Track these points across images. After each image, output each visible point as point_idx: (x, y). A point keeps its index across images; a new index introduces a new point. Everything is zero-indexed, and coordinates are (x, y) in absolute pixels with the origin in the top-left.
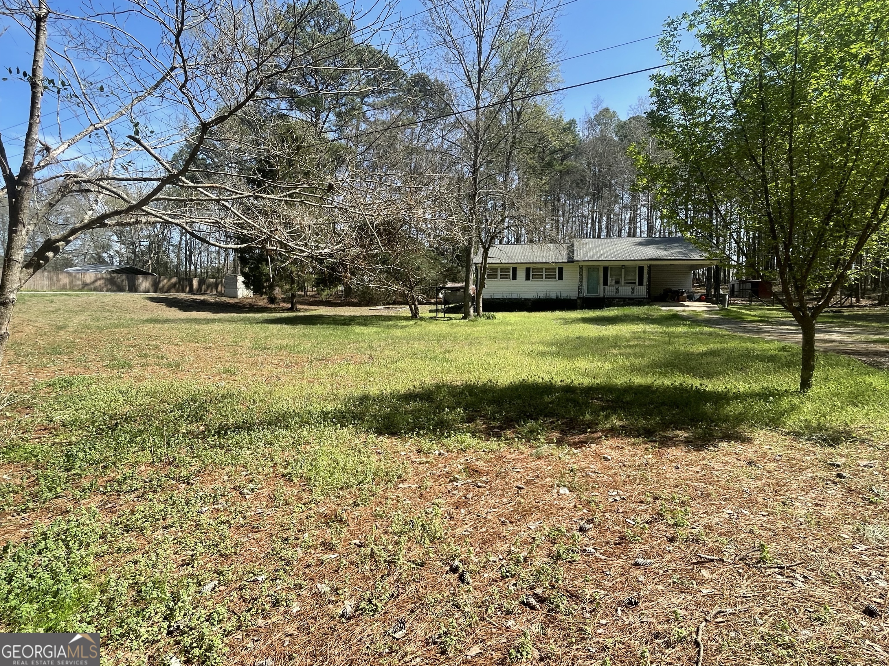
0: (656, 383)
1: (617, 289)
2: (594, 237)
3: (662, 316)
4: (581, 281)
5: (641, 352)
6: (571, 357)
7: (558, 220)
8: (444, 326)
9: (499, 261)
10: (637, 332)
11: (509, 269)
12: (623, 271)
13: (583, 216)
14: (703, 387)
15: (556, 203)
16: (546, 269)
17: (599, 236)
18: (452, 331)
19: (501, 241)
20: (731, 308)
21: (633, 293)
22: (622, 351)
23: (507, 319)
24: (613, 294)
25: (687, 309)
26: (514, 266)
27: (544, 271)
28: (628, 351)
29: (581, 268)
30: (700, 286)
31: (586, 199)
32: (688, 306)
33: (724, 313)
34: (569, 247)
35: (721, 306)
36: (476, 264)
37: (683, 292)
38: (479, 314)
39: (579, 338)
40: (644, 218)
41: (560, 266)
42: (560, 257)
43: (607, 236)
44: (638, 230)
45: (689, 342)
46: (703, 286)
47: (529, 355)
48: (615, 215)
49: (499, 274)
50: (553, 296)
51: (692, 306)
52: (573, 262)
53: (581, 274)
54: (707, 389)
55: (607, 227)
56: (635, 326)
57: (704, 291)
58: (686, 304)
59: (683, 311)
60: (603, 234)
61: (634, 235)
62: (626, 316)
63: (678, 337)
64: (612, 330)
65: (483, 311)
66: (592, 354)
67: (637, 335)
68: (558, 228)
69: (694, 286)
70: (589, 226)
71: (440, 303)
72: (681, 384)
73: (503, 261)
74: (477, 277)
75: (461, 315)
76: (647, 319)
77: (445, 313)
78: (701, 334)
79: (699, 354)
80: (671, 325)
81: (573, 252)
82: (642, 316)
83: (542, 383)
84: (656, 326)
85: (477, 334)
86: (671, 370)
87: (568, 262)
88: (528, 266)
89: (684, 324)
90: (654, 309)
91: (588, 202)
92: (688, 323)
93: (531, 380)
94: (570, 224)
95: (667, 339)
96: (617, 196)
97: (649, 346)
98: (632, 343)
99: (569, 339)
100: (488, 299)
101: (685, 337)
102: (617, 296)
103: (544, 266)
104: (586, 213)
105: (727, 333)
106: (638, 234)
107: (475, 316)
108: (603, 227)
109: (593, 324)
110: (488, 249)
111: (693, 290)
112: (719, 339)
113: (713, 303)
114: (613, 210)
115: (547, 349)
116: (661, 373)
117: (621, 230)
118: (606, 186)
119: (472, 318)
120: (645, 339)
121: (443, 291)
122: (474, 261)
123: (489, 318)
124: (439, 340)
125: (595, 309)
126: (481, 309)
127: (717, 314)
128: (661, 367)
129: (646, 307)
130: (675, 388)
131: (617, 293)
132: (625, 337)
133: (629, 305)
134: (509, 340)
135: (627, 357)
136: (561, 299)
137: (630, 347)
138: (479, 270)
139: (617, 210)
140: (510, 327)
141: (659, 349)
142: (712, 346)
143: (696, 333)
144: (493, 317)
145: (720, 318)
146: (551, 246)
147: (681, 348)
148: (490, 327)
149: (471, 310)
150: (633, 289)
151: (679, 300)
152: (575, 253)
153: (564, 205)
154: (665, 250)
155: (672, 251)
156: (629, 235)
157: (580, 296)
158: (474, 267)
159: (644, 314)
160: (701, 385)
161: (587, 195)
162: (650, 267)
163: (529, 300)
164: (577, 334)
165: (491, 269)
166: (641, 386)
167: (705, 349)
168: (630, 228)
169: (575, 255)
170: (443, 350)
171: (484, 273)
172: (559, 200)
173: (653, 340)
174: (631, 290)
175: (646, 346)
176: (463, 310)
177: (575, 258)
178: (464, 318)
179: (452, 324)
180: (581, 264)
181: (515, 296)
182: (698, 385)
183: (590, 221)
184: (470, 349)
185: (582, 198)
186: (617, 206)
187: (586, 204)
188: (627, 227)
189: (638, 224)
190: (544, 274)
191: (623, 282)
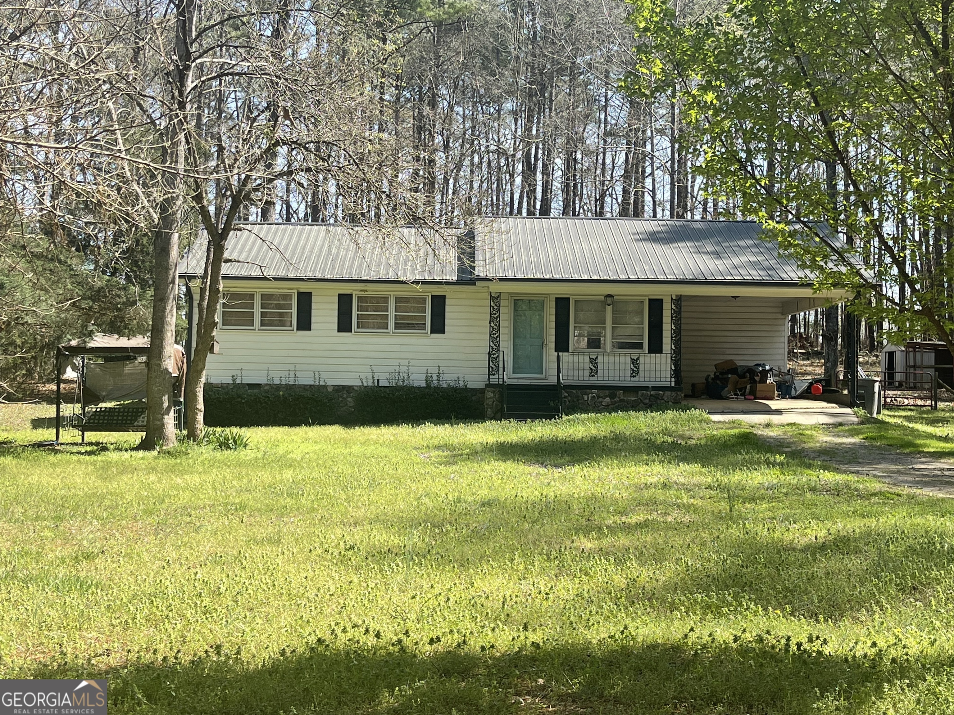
0: (693, 636)
1: (593, 361)
2: (530, 213)
3: (712, 438)
4: (494, 336)
5: (655, 546)
6: (464, 563)
7: (432, 162)
8: (81, 470)
9: (256, 273)
10: (647, 486)
11: (288, 297)
12: (609, 309)
13: (500, 152)
14: (817, 645)
15: (427, 110)
16: (398, 300)
17: (545, 212)
18: (102, 487)
19: (265, 214)
20: (885, 416)
21: (635, 372)
22: (606, 542)
23: (281, 450)
24: (583, 378)
25: (775, 419)
26: (304, 287)
27: (392, 305)
28: (623, 541)
29: (495, 299)
30: (807, 356)
31: (508, 105)
32: (778, 412)
33: (870, 430)
34: (460, 239)
35: (862, 412)
36: (188, 278)
37: (765, 373)
38: (192, 435)
39: (487, 504)
40: (662, 166)
41: (438, 291)
42: (437, 267)
43: (565, 212)
44: (648, 198)
45: (780, 513)
46: (818, 355)
47: (343, 560)
48: (586, 153)
49: (257, 311)
50: (418, 380)
51: (791, 410)
52: (472, 282)
53: (494, 318)
54: (827, 650)
55: (566, 188)
56: (642, 469)
57: (820, 371)
58: (774, 404)
59: (768, 425)
60: (557, 205)
61: (638, 213)
62: (617, 438)
63: (753, 499)
64: (579, 480)
65: (208, 422)
66: (524, 555)
67: (646, 494)
68: (431, 183)
69: (792, 355)
70: (518, 180)
71: (70, 399)
72: (760, 640)
73: (270, 273)
74: (190, 316)
75: (136, 437)
76: (674, 446)
77: (84, 429)
78: (813, 490)
79: (806, 549)
80: (735, 466)
81: (472, 256)
82: (660, 440)
83: (375, 649)
84: (696, 467)
85: (185, 497)
86: (736, 596)
87: (460, 282)
88: (346, 289)
89: (768, 463)
90: (691, 420)
91: (514, 113)
92: (779, 458)
93: (342, 638)
94: (465, 172)
95: (724, 506)
96: (592, 101)
97: (677, 527)
98: (634, 519)
99: (460, 507)
100: (223, 386)
101: (772, 499)
102: (594, 381)
103: (392, 291)
104: (508, 145)
105: (877, 486)
106: (648, 208)
107: (180, 440)
108: (557, 185)
109: (528, 462)
110: (224, 235)
111: (790, 365)
112: (858, 504)
113: (842, 403)
114: (582, 140)
115: (395, 541)
116: (707, 607)
117: (603, 196)
118: (561, 71)
119: (172, 444)
120: (668, 506)
121: (78, 361)
122: (181, 269)
123: (224, 445)
124: (60, 519)
125: (534, 417)
126: (200, 417)
127: (853, 433)
128: (707, 589)
129: (670, 414)
130: (744, 651)
131: (593, 372)
132: (615, 502)
133: (625, 407)
134: (283, 512)
135: (620, 562)
136: (438, 389)
137: (627, 529)
138: (196, 297)
139: (591, 141)
140: (288, 474)
141: (705, 535)
142: (840, 526)
143: (799, 490)
144: (238, 443)
145: (862, 446)
146: (410, 233)
147: (762, 532)
148: (227, 473)
149: (170, 420)
150: (635, 362)
151: (754, 395)
152: (479, 256)
153: (448, 119)
154: (717, 255)
155: (736, 261)
156: (624, 213)
157: (494, 380)
158: (179, 289)
159: (666, 432)
160: (810, 640)
161: (510, 93)
162: (678, 301)
163: (348, 389)
164: (484, 493)
165: (234, 296)
166: (654, 646)
167: (822, 534)
168: (625, 191)
169: (479, 263)
170: (69, 551)
171: (211, 309)
172: (433, 105)
173: (688, 508)
174: (629, 366)
175: (669, 527)
176: (142, 420)
177: (480, 272)
178: (145, 445)
179: (107, 465)
180: (496, 288)
181: (305, 379)
182: (804, 639)
183: (519, 168)
184: (162, 546)
185: (498, 100)
186: (591, 128)
187: (510, 119)
188: (619, 189)
189: (648, 182)
190: (392, 313)
191: (608, 341)
